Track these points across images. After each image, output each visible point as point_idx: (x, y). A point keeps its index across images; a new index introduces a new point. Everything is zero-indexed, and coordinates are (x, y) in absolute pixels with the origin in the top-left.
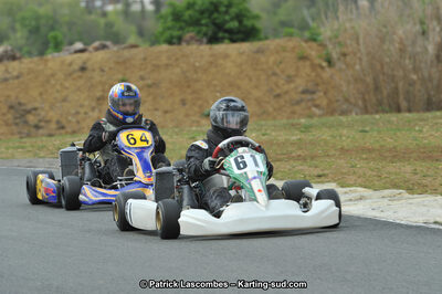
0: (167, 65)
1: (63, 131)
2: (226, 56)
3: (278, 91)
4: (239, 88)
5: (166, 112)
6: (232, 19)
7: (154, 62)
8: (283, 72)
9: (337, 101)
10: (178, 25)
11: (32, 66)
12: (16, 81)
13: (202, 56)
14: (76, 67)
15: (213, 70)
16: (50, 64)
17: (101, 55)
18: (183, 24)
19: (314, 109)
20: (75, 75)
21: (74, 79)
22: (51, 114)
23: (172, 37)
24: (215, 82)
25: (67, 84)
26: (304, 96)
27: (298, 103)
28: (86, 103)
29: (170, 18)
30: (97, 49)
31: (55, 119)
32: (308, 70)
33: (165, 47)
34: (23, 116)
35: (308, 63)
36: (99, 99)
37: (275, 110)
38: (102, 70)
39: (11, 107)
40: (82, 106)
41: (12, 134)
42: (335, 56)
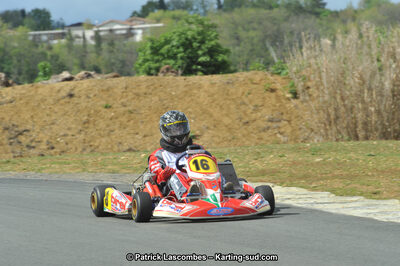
0: (145, 94)
1: (52, 151)
2: (200, 87)
3: (247, 119)
4: (211, 116)
5: (145, 136)
6: (204, 54)
7: (134, 91)
8: (251, 102)
9: (300, 129)
10: (156, 58)
11: (23, 92)
12: (9, 105)
13: (177, 86)
14: (63, 93)
15: (188, 99)
16: (40, 91)
17: (86, 83)
18: (160, 58)
19: (279, 135)
20: (62, 101)
21: (62, 105)
22: (41, 135)
23: (150, 69)
24: (190, 110)
25: (56, 109)
26: (270, 124)
27: (265, 130)
28: (73, 126)
29: (149, 52)
30: (82, 78)
31: (45, 140)
32: (274, 101)
33: (143, 77)
34: (16, 136)
35: (273, 95)
36: (85, 123)
37: (244, 136)
38: (88, 97)
39: (6, 129)
40: (69, 129)
41: (7, 153)
42: (300, 88)
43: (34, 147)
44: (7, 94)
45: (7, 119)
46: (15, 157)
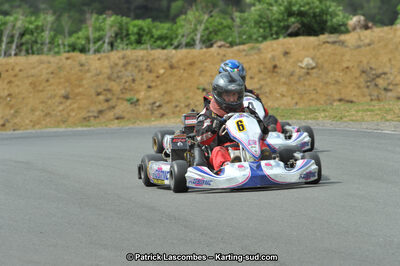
43: (391, 90)
44: (366, 37)
45: (365, 62)
46: (372, 100)
